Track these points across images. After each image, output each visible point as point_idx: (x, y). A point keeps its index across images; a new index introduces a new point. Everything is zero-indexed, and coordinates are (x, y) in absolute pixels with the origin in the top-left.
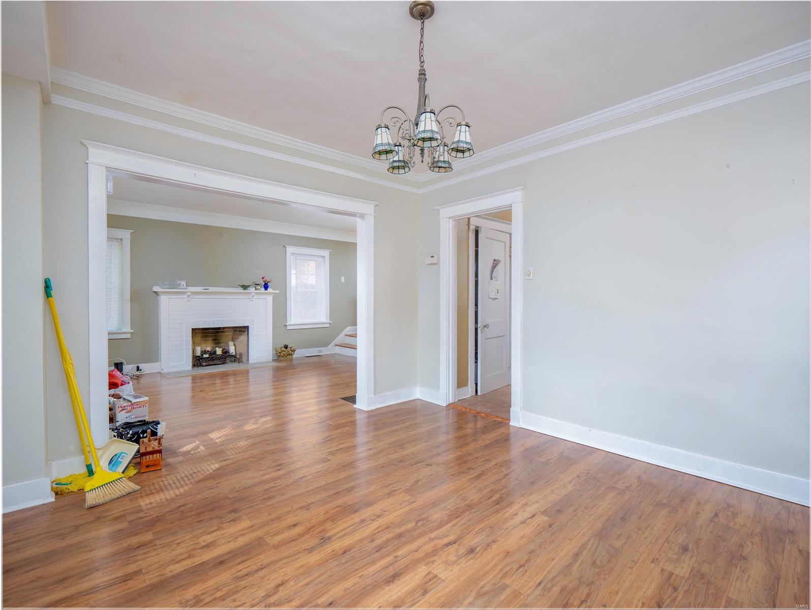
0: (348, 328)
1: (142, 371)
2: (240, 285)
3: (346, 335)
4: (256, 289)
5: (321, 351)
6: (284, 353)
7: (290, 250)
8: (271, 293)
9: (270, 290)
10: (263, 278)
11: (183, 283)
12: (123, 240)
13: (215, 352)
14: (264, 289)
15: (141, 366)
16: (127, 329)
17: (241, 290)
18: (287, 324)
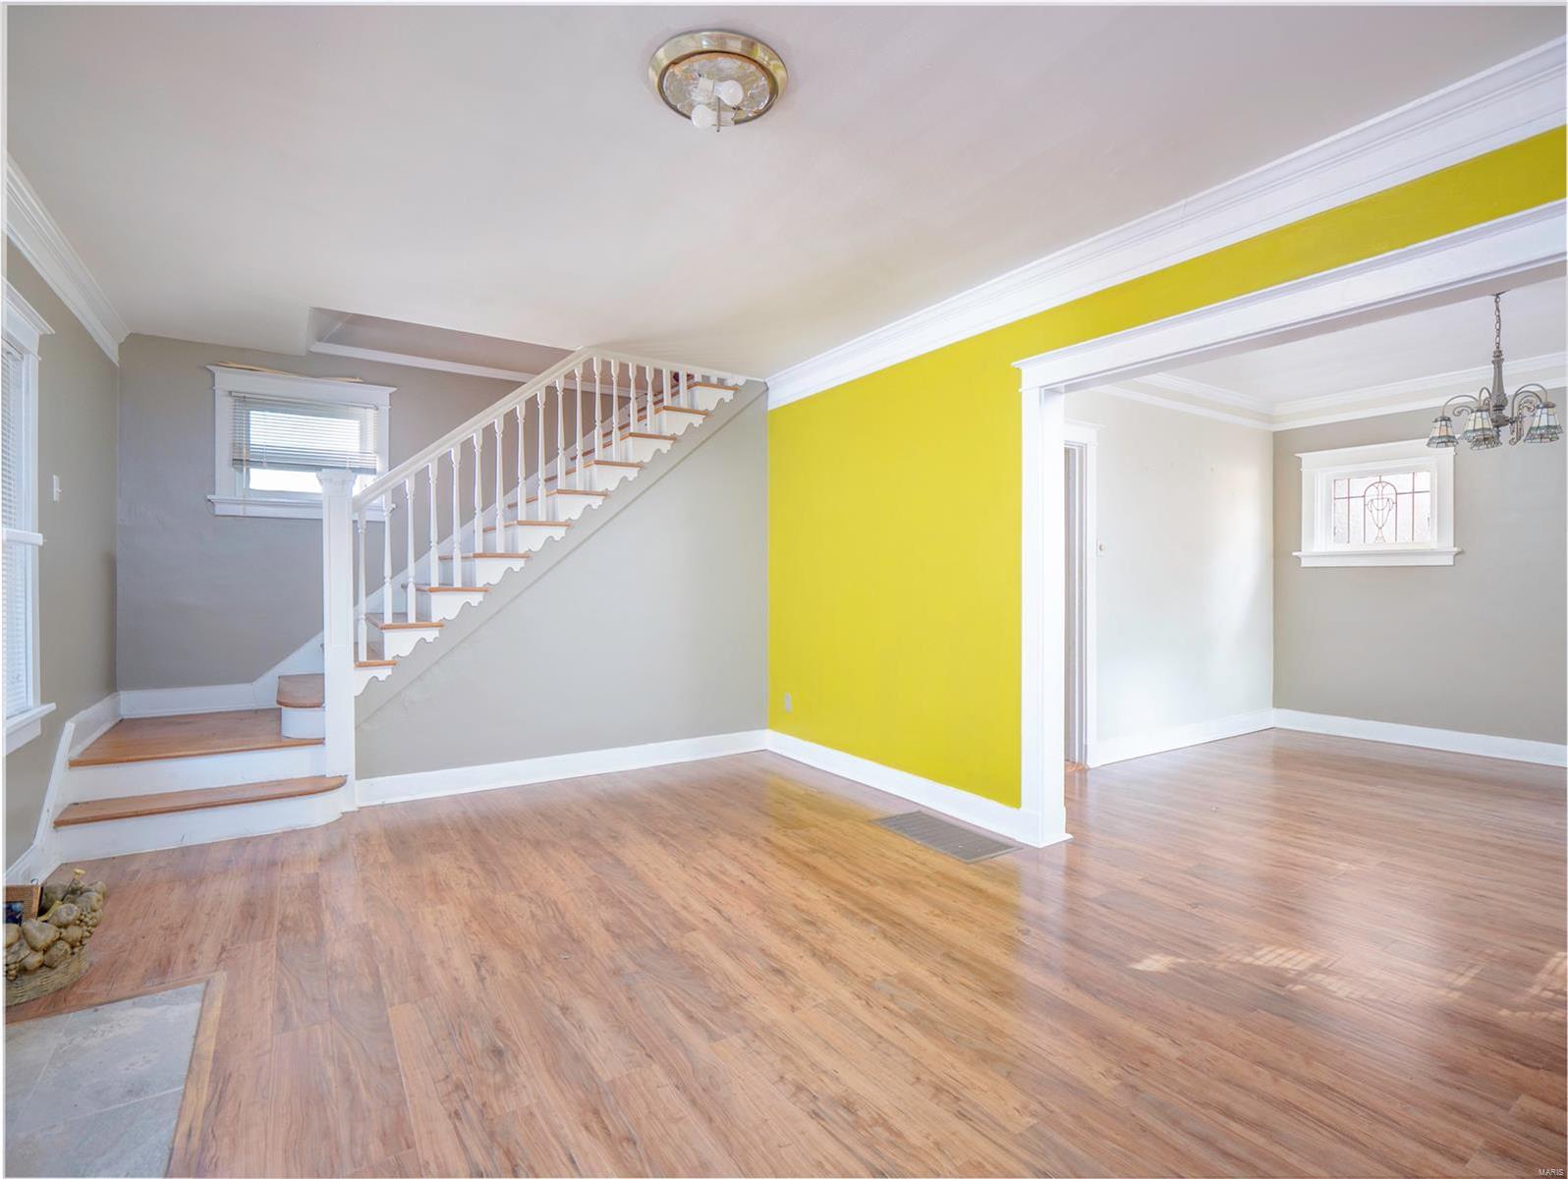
3: (73, 764)
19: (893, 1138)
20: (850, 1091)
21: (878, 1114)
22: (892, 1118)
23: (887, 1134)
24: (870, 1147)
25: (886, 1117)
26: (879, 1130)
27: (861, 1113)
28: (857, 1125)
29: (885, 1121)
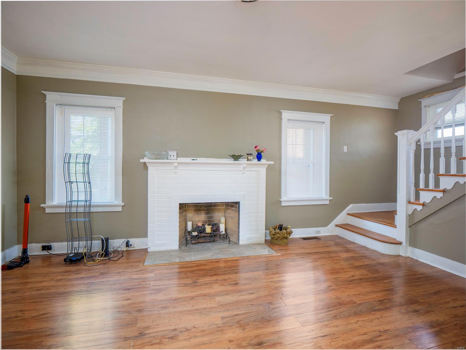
0: (351, 205)
1: (132, 246)
2: (230, 156)
3: (348, 214)
4: (248, 160)
5: (318, 232)
6: (278, 235)
7: (286, 115)
8: (265, 164)
9: (263, 161)
10: (256, 147)
11: (173, 153)
12: (115, 108)
13: (204, 230)
14: (257, 160)
15: (132, 241)
16: (119, 202)
17: (231, 161)
18: (281, 200)
19: (152, 343)
20: (178, 341)
21: (163, 344)
22: (159, 346)
23: (155, 342)
24: (154, 337)
25: (160, 345)
26: (158, 341)
27: (167, 340)
28: (164, 337)
29: (159, 344)
